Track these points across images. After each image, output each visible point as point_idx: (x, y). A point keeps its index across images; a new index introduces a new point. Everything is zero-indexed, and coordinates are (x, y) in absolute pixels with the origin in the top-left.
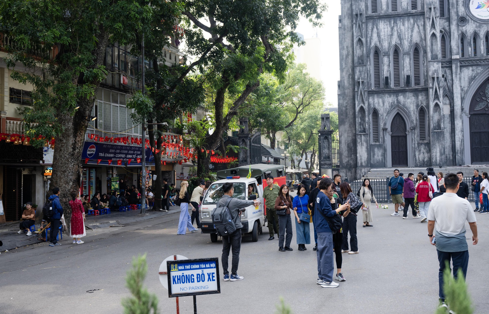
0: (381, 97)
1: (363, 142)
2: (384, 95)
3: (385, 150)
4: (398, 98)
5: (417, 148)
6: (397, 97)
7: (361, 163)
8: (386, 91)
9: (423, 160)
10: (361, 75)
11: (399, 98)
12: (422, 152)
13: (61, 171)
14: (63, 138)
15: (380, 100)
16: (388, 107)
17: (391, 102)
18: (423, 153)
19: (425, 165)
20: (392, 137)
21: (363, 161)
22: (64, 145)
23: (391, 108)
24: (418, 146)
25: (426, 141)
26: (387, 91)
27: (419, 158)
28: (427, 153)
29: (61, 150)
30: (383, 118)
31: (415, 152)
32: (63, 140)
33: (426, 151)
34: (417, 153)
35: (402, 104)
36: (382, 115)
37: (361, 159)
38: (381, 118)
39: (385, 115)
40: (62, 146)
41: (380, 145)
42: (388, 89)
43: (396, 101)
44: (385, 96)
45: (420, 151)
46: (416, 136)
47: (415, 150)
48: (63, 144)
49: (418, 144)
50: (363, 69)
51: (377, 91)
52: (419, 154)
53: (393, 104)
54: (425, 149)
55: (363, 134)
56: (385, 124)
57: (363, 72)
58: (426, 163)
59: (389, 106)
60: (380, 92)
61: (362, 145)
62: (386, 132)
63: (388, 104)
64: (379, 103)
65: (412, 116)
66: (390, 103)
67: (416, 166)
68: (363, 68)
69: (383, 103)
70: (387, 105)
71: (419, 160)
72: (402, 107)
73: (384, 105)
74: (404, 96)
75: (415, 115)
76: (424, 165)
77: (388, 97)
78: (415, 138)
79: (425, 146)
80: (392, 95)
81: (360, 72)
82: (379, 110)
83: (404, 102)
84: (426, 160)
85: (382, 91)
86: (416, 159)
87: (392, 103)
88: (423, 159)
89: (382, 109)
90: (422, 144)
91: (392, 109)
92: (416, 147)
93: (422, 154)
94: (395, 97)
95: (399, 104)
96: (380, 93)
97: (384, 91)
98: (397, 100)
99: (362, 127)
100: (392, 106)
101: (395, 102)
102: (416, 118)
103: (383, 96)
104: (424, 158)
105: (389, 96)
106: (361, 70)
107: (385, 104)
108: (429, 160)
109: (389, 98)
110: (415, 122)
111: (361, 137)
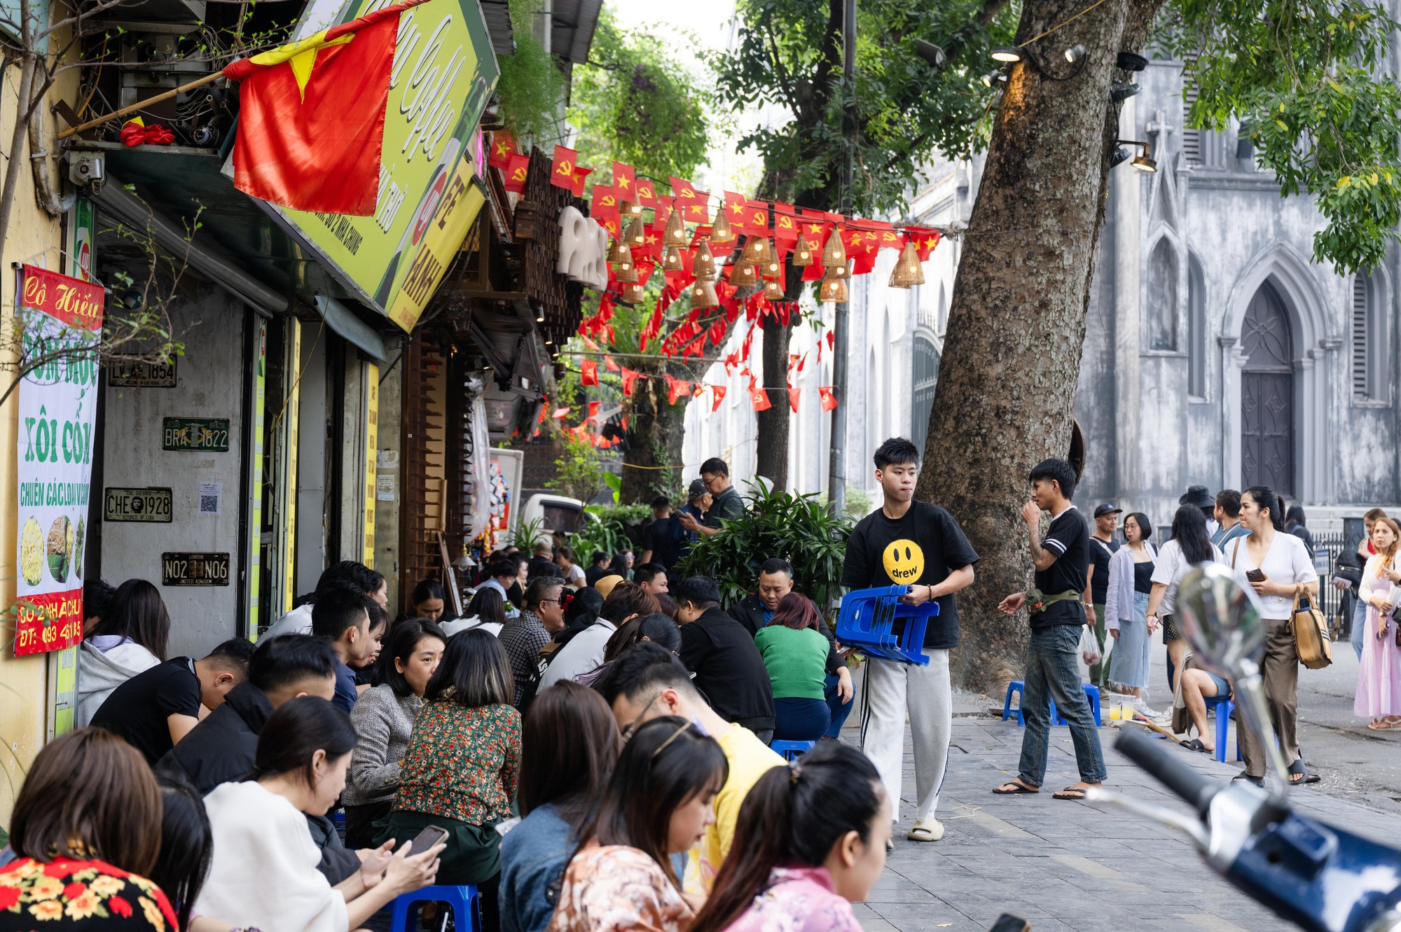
0: (1217, 208)
1: (1164, 388)
2: (1225, 196)
3: (1223, 429)
4: (1280, 217)
5: (1348, 427)
6: (1276, 209)
7: (1156, 480)
8: (1236, 180)
9: (1368, 479)
10: (1159, 103)
11: (1284, 214)
12: (1364, 443)
13: (1046, 414)
14: (1060, 243)
15: (1212, 219)
16: (1240, 250)
17: (1252, 228)
18: (1370, 449)
19: (1374, 499)
20: (1246, 375)
21: (1163, 471)
22: (1063, 282)
23: (1253, 255)
24: (1352, 420)
25: (1377, 402)
26: (1244, 181)
27: (1352, 467)
28: (1384, 450)
29: (1044, 305)
30: (1218, 294)
31: (1338, 442)
32: (1061, 256)
33: (1380, 440)
34: (1345, 448)
35: (1294, 240)
36: (1215, 283)
37: (1155, 461)
38: (1214, 294)
39: (1228, 280)
40: (1052, 283)
41: (1205, 404)
42: (1246, 176)
43: (1271, 229)
44: (1231, 202)
45: (1356, 438)
46: (1343, 377)
47: (1338, 435)
48: (1059, 277)
49: (1351, 409)
50: (1168, 81)
51: (1204, 180)
52: (1354, 453)
53: (1259, 237)
54: (1375, 430)
55: (1167, 357)
56: (1226, 321)
57: (1169, 94)
58: (1377, 489)
59: (1247, 247)
60: (1214, 184)
61: (1160, 399)
62: (1229, 351)
63: (1240, 238)
64: (1205, 230)
65: (1333, 296)
66: (1250, 235)
67: (1342, 501)
68: (1168, 75)
69: (1223, 233)
70: (1237, 243)
71: (1353, 477)
72: (1296, 252)
73: (1224, 239)
74: (1302, 212)
75: (1342, 292)
76: (1370, 497)
77: (1241, 209)
78: (1339, 386)
79: (1378, 420)
80: (1258, 203)
81: (1156, 89)
82: (1207, 258)
83: (1302, 233)
84: (1378, 475)
85: (1221, 180)
86: (1340, 470)
87: (1255, 233)
88: (1366, 472)
89: (1217, 256)
90: (1364, 410)
91: (1257, 257)
92: (1342, 423)
93: (1365, 450)
94: (1269, 212)
95: (1286, 243)
96: (1213, 189)
97: (1230, 181)
98: (1277, 223)
99: (1154, 324)
100: (1256, 247)
101: (1267, 230)
102: (1347, 303)
103: (1223, 200)
104: (1373, 469)
105: (1245, 205)
106: (1161, 85)
107: (1230, 237)
108: (1390, 476)
109: (1245, 213)
110: (1341, 319)
111: (1158, 366)
